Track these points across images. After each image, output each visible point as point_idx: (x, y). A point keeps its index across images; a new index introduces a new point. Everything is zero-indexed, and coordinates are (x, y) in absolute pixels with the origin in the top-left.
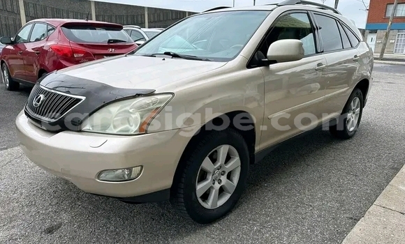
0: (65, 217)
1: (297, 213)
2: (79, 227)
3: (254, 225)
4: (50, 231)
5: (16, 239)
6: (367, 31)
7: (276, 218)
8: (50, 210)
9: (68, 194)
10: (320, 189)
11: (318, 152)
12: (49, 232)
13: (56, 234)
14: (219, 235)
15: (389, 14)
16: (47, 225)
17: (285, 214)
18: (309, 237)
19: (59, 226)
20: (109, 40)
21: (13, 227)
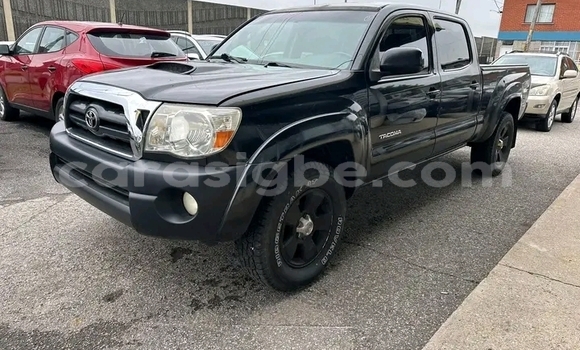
0: (125, 283)
1: (409, 276)
2: (145, 293)
3: (357, 289)
4: (110, 298)
5: (70, 308)
6: (500, 42)
7: (384, 282)
8: (104, 274)
9: (123, 256)
10: (435, 249)
11: (432, 205)
12: (109, 300)
13: (118, 302)
14: (317, 300)
15: (530, 19)
16: (105, 291)
17: (394, 277)
18: (423, 302)
19: (120, 293)
20: (154, 54)
21: (62, 295)
